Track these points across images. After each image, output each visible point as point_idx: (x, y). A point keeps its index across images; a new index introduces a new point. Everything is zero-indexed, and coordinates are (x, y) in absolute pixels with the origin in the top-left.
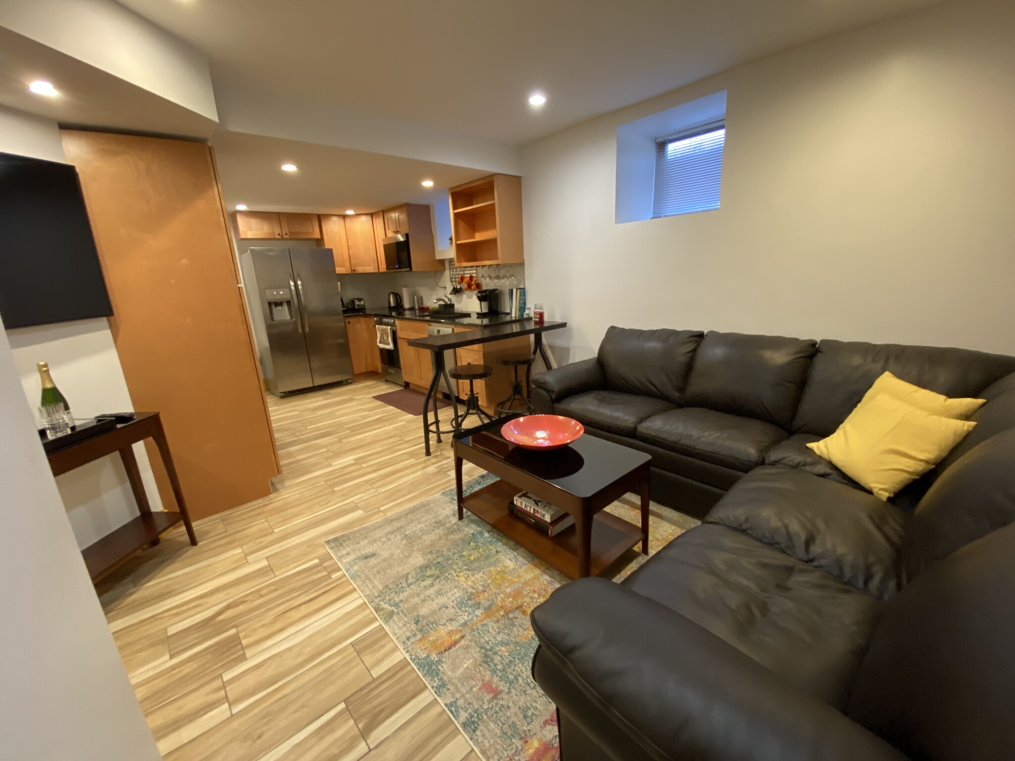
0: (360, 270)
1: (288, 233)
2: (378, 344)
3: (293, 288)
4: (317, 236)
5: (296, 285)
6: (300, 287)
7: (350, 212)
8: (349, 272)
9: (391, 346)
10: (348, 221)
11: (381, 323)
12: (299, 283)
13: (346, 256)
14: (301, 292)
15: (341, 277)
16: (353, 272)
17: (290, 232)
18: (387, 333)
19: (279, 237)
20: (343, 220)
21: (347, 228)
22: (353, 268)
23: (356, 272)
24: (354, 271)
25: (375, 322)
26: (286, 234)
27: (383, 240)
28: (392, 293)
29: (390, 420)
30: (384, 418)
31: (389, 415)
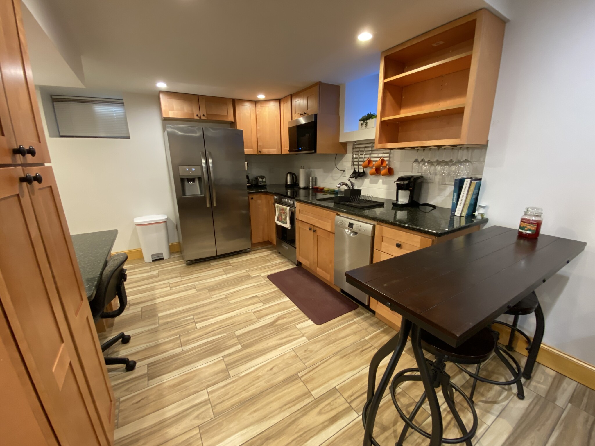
0: (265, 151)
1: (206, 115)
2: (276, 221)
3: (204, 165)
4: (231, 118)
5: (207, 163)
6: (211, 165)
7: (261, 97)
8: (256, 153)
9: (288, 226)
10: (259, 106)
11: (280, 203)
12: (210, 161)
13: (254, 139)
14: (211, 169)
15: (249, 157)
18: (285, 213)
19: (197, 118)
20: (254, 105)
21: (257, 113)
22: (259, 150)
24: (260, 152)
25: (275, 200)
26: (204, 116)
27: (289, 122)
28: (290, 173)
29: (287, 328)
30: (280, 322)
31: (285, 317)
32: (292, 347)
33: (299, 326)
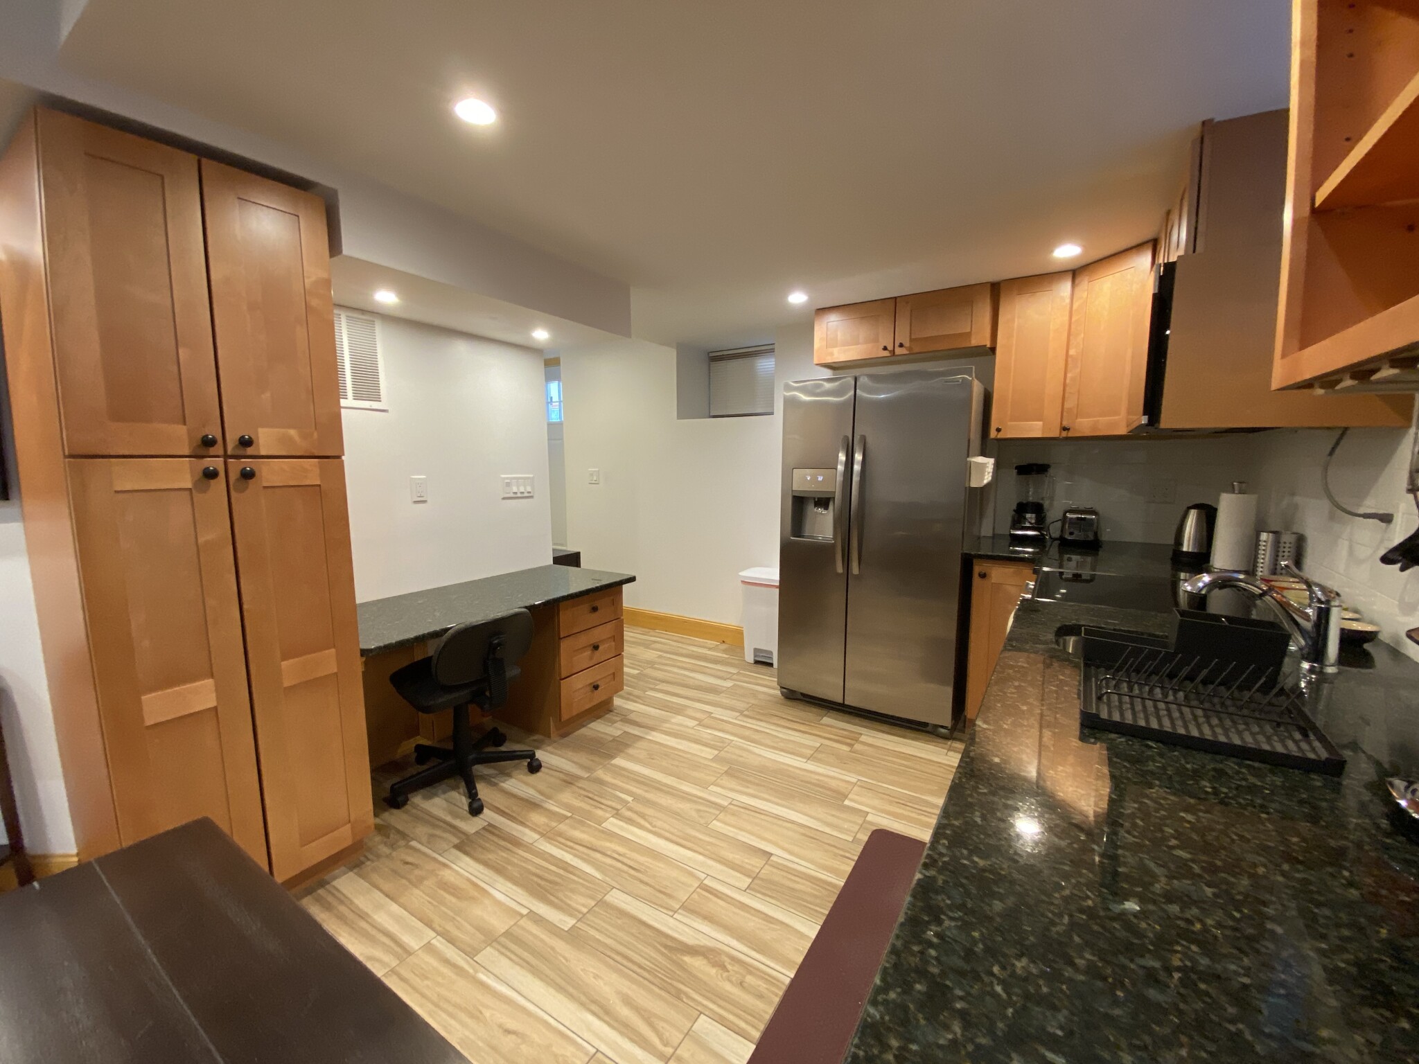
0: (1082, 428)
1: (907, 344)
3: (841, 468)
4: (981, 339)
7: (1067, 252)
8: (1052, 434)
10: (1080, 283)
13: (1051, 388)
16: (1064, 434)
17: (911, 340)
19: (886, 353)
20: (1070, 285)
21: (1076, 304)
22: (1065, 423)
23: (1070, 434)
26: (901, 345)
28: (1195, 507)
29: (678, 995)
30: (697, 964)
31: (724, 968)
32: (603, 1048)
33: (704, 1023)
